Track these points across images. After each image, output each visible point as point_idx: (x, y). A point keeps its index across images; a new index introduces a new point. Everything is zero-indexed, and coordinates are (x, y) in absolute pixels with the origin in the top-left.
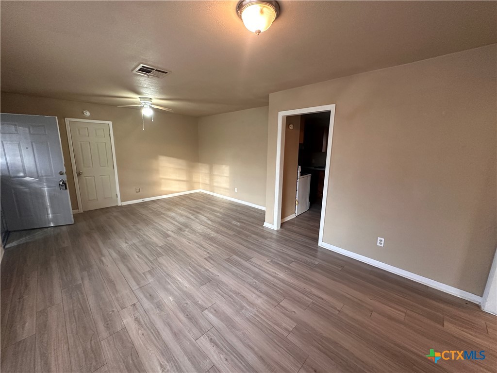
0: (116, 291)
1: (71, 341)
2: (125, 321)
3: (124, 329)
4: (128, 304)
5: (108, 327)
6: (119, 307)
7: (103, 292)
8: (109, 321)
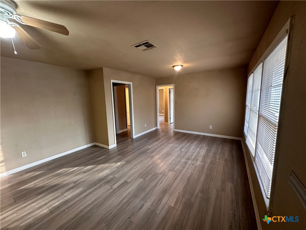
0: (191, 174)
1: (216, 170)
2: (199, 163)
3: (201, 162)
4: (194, 166)
5: (205, 165)
6: (197, 168)
7: (196, 177)
8: (203, 167)
